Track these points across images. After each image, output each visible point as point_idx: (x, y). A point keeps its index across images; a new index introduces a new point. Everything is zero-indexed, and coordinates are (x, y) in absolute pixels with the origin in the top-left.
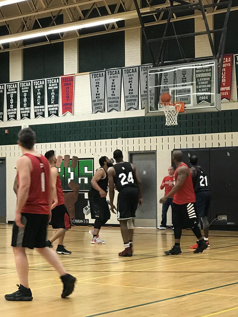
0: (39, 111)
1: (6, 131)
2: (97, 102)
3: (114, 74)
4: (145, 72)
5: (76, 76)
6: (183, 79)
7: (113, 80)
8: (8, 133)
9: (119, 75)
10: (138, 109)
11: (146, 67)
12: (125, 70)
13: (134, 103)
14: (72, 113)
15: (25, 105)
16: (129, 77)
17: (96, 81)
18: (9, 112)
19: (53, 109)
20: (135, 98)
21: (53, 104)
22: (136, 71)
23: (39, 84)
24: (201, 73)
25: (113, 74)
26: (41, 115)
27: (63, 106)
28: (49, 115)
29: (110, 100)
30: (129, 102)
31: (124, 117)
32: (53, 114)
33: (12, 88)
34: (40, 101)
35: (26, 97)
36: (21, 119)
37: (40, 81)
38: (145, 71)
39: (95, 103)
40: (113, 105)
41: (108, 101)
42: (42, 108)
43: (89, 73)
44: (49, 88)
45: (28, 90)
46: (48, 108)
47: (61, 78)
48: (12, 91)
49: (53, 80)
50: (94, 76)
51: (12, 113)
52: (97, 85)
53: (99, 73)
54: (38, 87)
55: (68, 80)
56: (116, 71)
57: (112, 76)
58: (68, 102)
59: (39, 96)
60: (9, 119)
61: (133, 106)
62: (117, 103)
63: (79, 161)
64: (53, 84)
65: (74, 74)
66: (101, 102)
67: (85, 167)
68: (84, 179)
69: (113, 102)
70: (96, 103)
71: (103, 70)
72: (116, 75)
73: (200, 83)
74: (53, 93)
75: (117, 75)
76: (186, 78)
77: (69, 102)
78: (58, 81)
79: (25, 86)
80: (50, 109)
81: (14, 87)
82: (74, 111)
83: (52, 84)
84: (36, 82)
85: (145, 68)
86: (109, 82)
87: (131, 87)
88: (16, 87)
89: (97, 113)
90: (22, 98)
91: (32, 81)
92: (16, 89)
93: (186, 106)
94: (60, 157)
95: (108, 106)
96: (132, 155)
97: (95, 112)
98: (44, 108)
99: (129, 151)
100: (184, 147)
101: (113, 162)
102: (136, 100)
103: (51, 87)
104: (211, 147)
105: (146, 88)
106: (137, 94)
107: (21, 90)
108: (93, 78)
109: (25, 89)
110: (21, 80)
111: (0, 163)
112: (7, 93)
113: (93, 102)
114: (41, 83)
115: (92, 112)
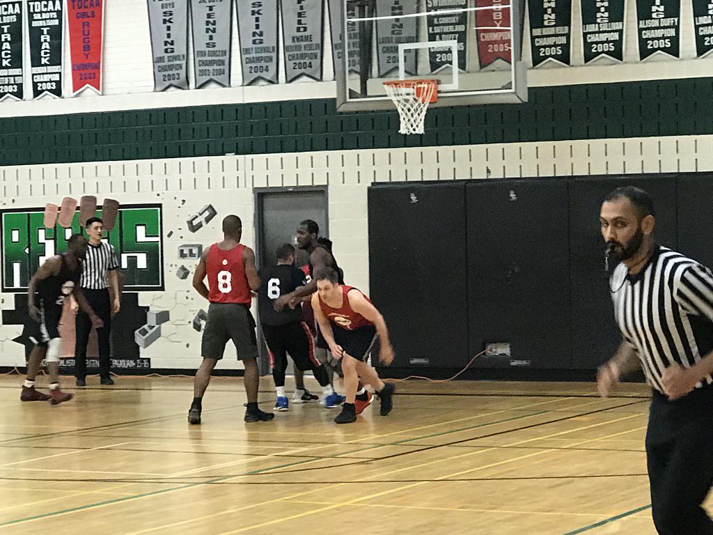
0: (6, 83)
2: (166, 63)
6: (393, 9)
7: (211, 8)
10: (278, 83)
13: (267, 67)
14: (99, 89)
16: (253, 1)
17: (165, 10)
19: (46, 78)
20: (268, 54)
21: (45, 65)
23: (5, 14)
26: (13, 93)
27: (73, 70)
28: (37, 93)
29: (202, 58)
30: (253, 65)
31: (241, 102)
32: (46, 92)
34: (9, 56)
37: (7, 4)
39: (161, 64)
40: (211, 70)
41: (197, 59)
42: (15, 76)
44: (35, 24)
46: (33, 75)
49: (45, 3)
52: (167, 18)
54: (2, 20)
55: (88, 4)
58: (87, 62)
59: (8, 44)
61: (264, 75)
62: (222, 67)
63: (120, 211)
64: (45, 12)
66: (179, 62)
67: (138, 227)
68: (136, 257)
69: (211, 63)
73: (438, 21)
74: (45, 37)
76: (400, 8)
77: (92, 60)
80: (38, 78)
82: (105, 85)
86: (200, 12)
87: (257, 27)
89: (169, 90)
93: (442, 87)
94: (69, 201)
95: (198, 73)
96: (262, 196)
97: (161, 89)
98: (22, 76)
99: (255, 186)
100: (399, 177)
101: (213, 213)
102: (271, 59)
103: (41, 22)
104: (469, 178)
105: (298, 30)
106: (275, 45)
108: (154, 0)
113: (157, 62)
114: (10, 11)
115: (155, 87)
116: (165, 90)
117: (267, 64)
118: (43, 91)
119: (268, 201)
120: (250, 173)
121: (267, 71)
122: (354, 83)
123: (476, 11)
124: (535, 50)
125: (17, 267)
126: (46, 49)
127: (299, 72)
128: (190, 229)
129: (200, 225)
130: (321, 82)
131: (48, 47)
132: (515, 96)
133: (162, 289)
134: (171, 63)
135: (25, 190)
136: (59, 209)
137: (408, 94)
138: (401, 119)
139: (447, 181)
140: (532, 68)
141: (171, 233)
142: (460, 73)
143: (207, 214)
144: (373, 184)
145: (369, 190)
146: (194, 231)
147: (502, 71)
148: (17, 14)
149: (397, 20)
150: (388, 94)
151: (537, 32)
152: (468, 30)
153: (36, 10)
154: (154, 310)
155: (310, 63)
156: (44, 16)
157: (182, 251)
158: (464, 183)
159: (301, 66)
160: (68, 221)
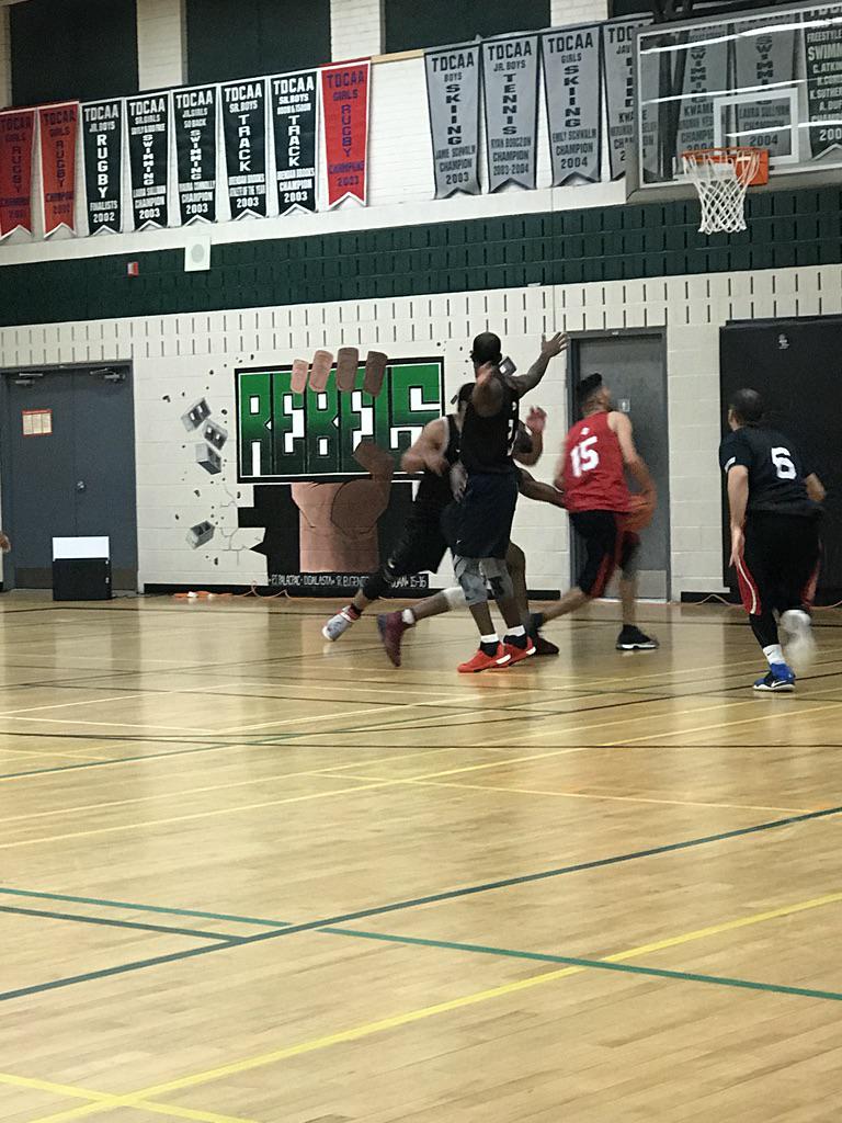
0: (245, 194)
1: (130, 266)
2: (451, 158)
3: (511, 56)
4: (622, 44)
5: (376, 67)
6: (759, 66)
7: (510, 78)
8: (137, 274)
9: (531, 60)
10: (599, 182)
11: (625, 25)
12: (551, 40)
13: (585, 158)
14: (362, 198)
15: (196, 171)
16: (567, 65)
17: (449, 83)
18: (138, 198)
19: (295, 185)
20: (588, 141)
21: (294, 167)
22: (589, 43)
23: (242, 98)
24: (826, 43)
25: (508, 57)
26: (252, 208)
27: (330, 173)
28: (284, 207)
29: (498, 150)
30: (567, 157)
31: (549, 210)
32: (296, 205)
33: (149, 114)
34: (248, 157)
35: (200, 143)
36: (183, 223)
37: (246, 84)
38: (623, 40)
39: (444, 160)
40: (510, 166)
41: (492, 151)
42: (256, 184)
43: (421, 52)
44: (281, 111)
45: (204, 120)
46: (279, 182)
47: (323, 72)
48: (148, 124)
49: (294, 80)
50: (438, 63)
51: (150, 202)
52: (452, 95)
53: (457, 53)
54: (239, 108)
55: (348, 79)
56: (518, 45)
57: (504, 61)
58: (346, 161)
59: (246, 140)
60: (139, 223)
61: (582, 170)
62: (525, 162)
63: (389, 368)
64: (295, 94)
65: (369, 58)
66: (468, 157)
67: (412, 390)
68: (410, 432)
69: (510, 156)
70: (447, 160)
71: (474, 43)
72: (518, 58)
73: (823, 81)
74: (294, 129)
75: (523, 58)
76: (770, 64)
77: (353, 159)
78: (310, 86)
79: (194, 105)
80: (285, 187)
81: (154, 109)
82: (373, 194)
83: (289, 94)
84: (234, 89)
85: (622, 28)
86: (495, 84)
87: (572, 101)
88: (162, 108)
89: (454, 197)
90: (184, 147)
91: (218, 86)
92: (164, 118)
93: (774, 161)
94: (324, 356)
95: (492, 170)
96: (577, 345)
97: (444, 195)
99: (568, 330)
100: (764, 312)
102: (590, 147)
103: (289, 107)
105: (627, 103)
106: (597, 128)
107: (180, 120)
108: (435, 70)
109: (193, 115)
110: (180, 84)
111: (112, 380)
112: (130, 132)
113: (440, 157)
114: (250, 94)
115: (436, 194)
116: (449, 196)
117: (584, 155)
118: (291, 204)
119: (587, 352)
120: (560, 312)
121: (586, 164)
125: (256, 447)
126: (295, 145)
131: (298, 143)
134: (458, 158)
135: (266, 341)
136: (311, 366)
138: (703, 213)
144: (727, 322)
145: (722, 330)
148: (258, 99)
156: (294, 99)
160: (322, 383)
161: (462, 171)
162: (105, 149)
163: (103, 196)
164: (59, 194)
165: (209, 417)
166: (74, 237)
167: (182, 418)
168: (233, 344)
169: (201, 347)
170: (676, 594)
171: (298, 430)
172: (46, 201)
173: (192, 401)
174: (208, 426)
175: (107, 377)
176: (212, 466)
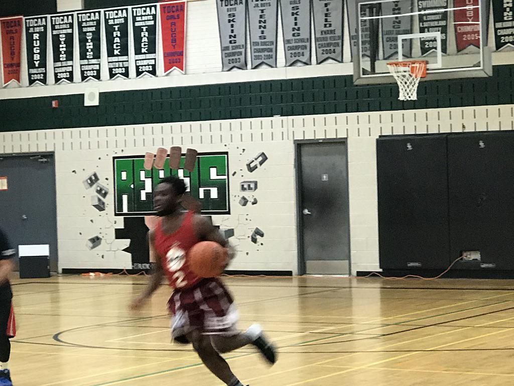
0: (117, 66)
1: (54, 103)
2: (231, 51)
5: (189, 3)
6: (394, 10)
7: (262, 11)
8: (57, 107)
9: (273, 3)
10: (311, 64)
13: (303, 53)
14: (182, 70)
15: (90, 54)
16: (293, 6)
17: (229, 13)
18: (57, 67)
19: (145, 62)
20: (304, 44)
21: (145, 53)
23: (116, 17)
25: (261, 1)
26: (122, 74)
27: (164, 57)
28: (139, 73)
29: (256, 47)
30: (293, 52)
31: (285, 78)
32: (145, 73)
33: (63, 24)
34: (119, 47)
35: (92, 40)
36: (83, 80)
37: (117, 10)
39: (227, 52)
40: (263, 56)
41: (253, 48)
42: (123, 61)
44: (137, 24)
45: (94, 28)
46: (136, 60)
47: (160, 5)
48: (62, 29)
49: (144, 9)
50: (224, 2)
51: (63, 69)
52: (231, 19)
54: (114, 22)
55: (174, 9)
57: (259, 3)
58: (173, 51)
59: (118, 39)
60: (57, 80)
61: (301, 58)
62: (270, 53)
63: (199, 157)
64: (145, 15)
66: (240, 50)
67: (211, 169)
68: (210, 190)
69: (263, 50)
70: (229, 51)
72: (267, 1)
73: (426, 18)
74: (144, 34)
75: (269, 2)
76: (399, 9)
77: (177, 50)
78: (153, 12)
79: (88, 20)
80: (139, 63)
81: (66, 21)
82: (187, 67)
84: (111, 12)
86: (255, 14)
87: (296, 24)
88: (70, 21)
89: (232, 70)
90: (83, 41)
91: (102, 10)
92: (71, 26)
93: (429, 66)
94: (162, 151)
95: (253, 57)
96: (300, 146)
97: (227, 69)
98: (128, 61)
99: (295, 139)
100: (398, 132)
101: (265, 159)
102: (305, 47)
103: (141, 22)
104: (449, 132)
105: (325, 26)
106: (309, 37)
107: (80, 27)
108: (222, 6)
109: (88, 25)
110: (81, 9)
111: (42, 162)
112: (52, 32)
113: (224, 50)
114: (120, 15)
115: (223, 68)
116: (229, 70)
117: (303, 51)
118: (143, 72)
119: (305, 150)
120: (291, 130)
121: (303, 55)
122: (366, 64)
123: (454, 10)
124: (498, 38)
125: (125, 198)
126: (145, 42)
127: (326, 56)
128: (248, 169)
129: (256, 167)
130: (342, 64)
131: (147, 41)
132: (483, 72)
133: (229, 213)
134: (234, 51)
135: (130, 143)
136: (155, 156)
137: (405, 72)
138: (400, 90)
139: (433, 134)
140: (495, 52)
141: (235, 173)
142: (443, 56)
143: (260, 159)
144: (380, 136)
145: (377, 140)
146: (251, 172)
147: (473, 53)
148: (124, 17)
149: (397, 18)
150: (390, 71)
151: (499, 25)
152: (448, 24)
153: (138, 15)
154: (223, 228)
155: (334, 50)
156: (144, 18)
157: (243, 186)
158: (445, 136)
159: (328, 52)
160: (161, 164)
161: (237, 57)
162: (38, 41)
163: (37, 66)
164: (11, 64)
165: (99, 182)
166: (20, 87)
167: (83, 182)
168: (112, 144)
169: (94, 145)
170: (354, 273)
171: (148, 189)
172: (4, 67)
173: (90, 173)
174: (98, 186)
175: (39, 160)
176: (100, 207)
